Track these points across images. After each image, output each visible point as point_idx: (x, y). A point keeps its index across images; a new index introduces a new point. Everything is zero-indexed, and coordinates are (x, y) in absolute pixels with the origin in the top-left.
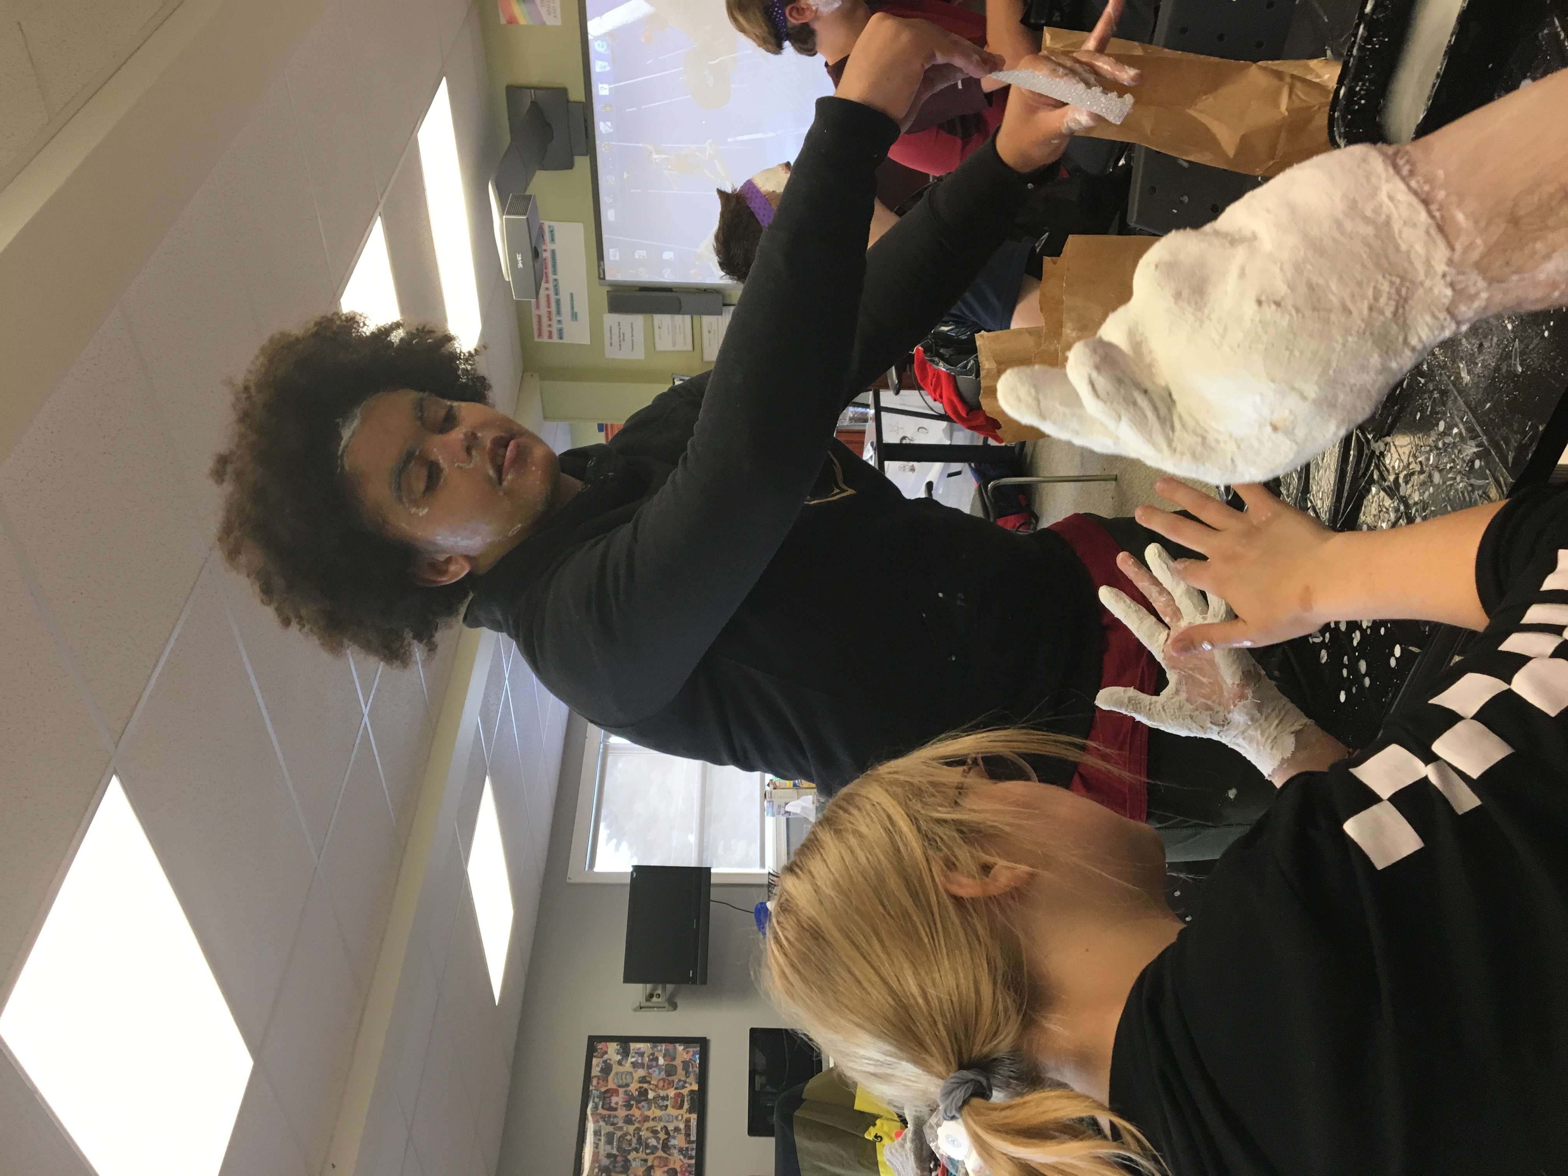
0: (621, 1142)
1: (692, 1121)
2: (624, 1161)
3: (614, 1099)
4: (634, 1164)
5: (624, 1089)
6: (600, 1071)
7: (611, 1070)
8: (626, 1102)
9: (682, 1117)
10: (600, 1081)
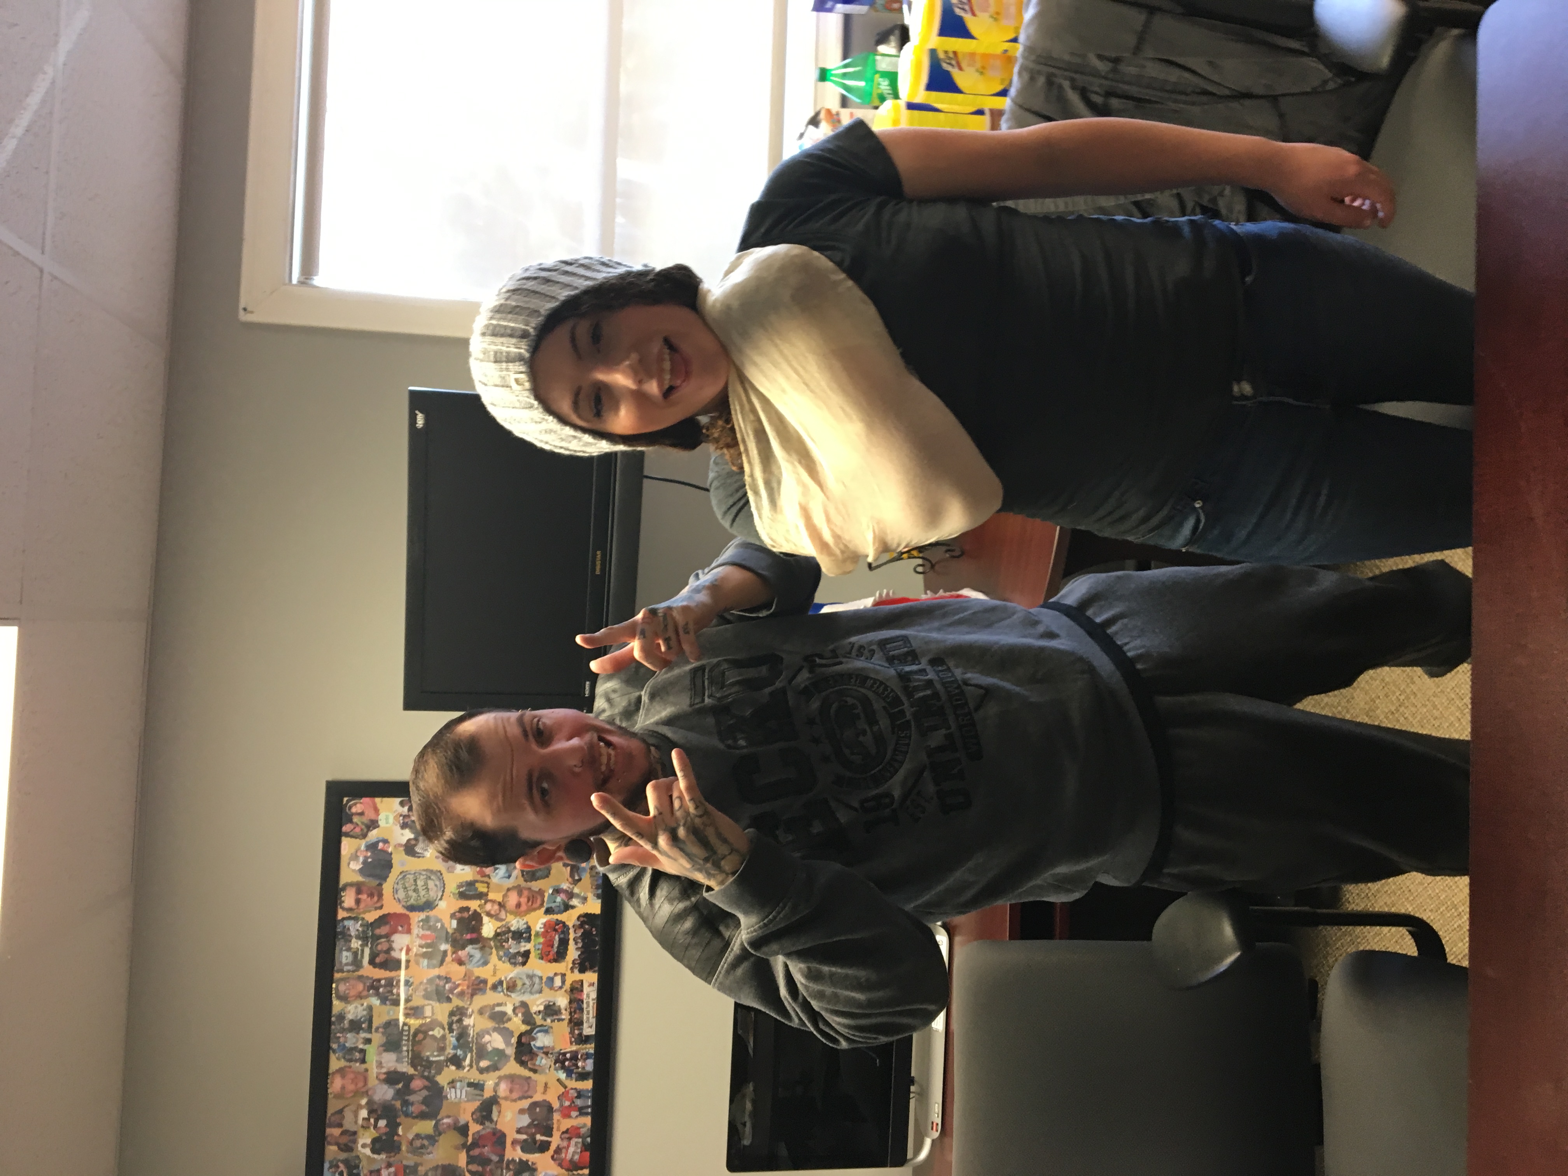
0: (420, 1042)
1: (586, 989)
2: (425, 1088)
3: (400, 941)
4: (452, 1095)
5: (422, 915)
6: (361, 871)
7: (389, 866)
8: (427, 946)
9: (563, 982)
10: (364, 897)
